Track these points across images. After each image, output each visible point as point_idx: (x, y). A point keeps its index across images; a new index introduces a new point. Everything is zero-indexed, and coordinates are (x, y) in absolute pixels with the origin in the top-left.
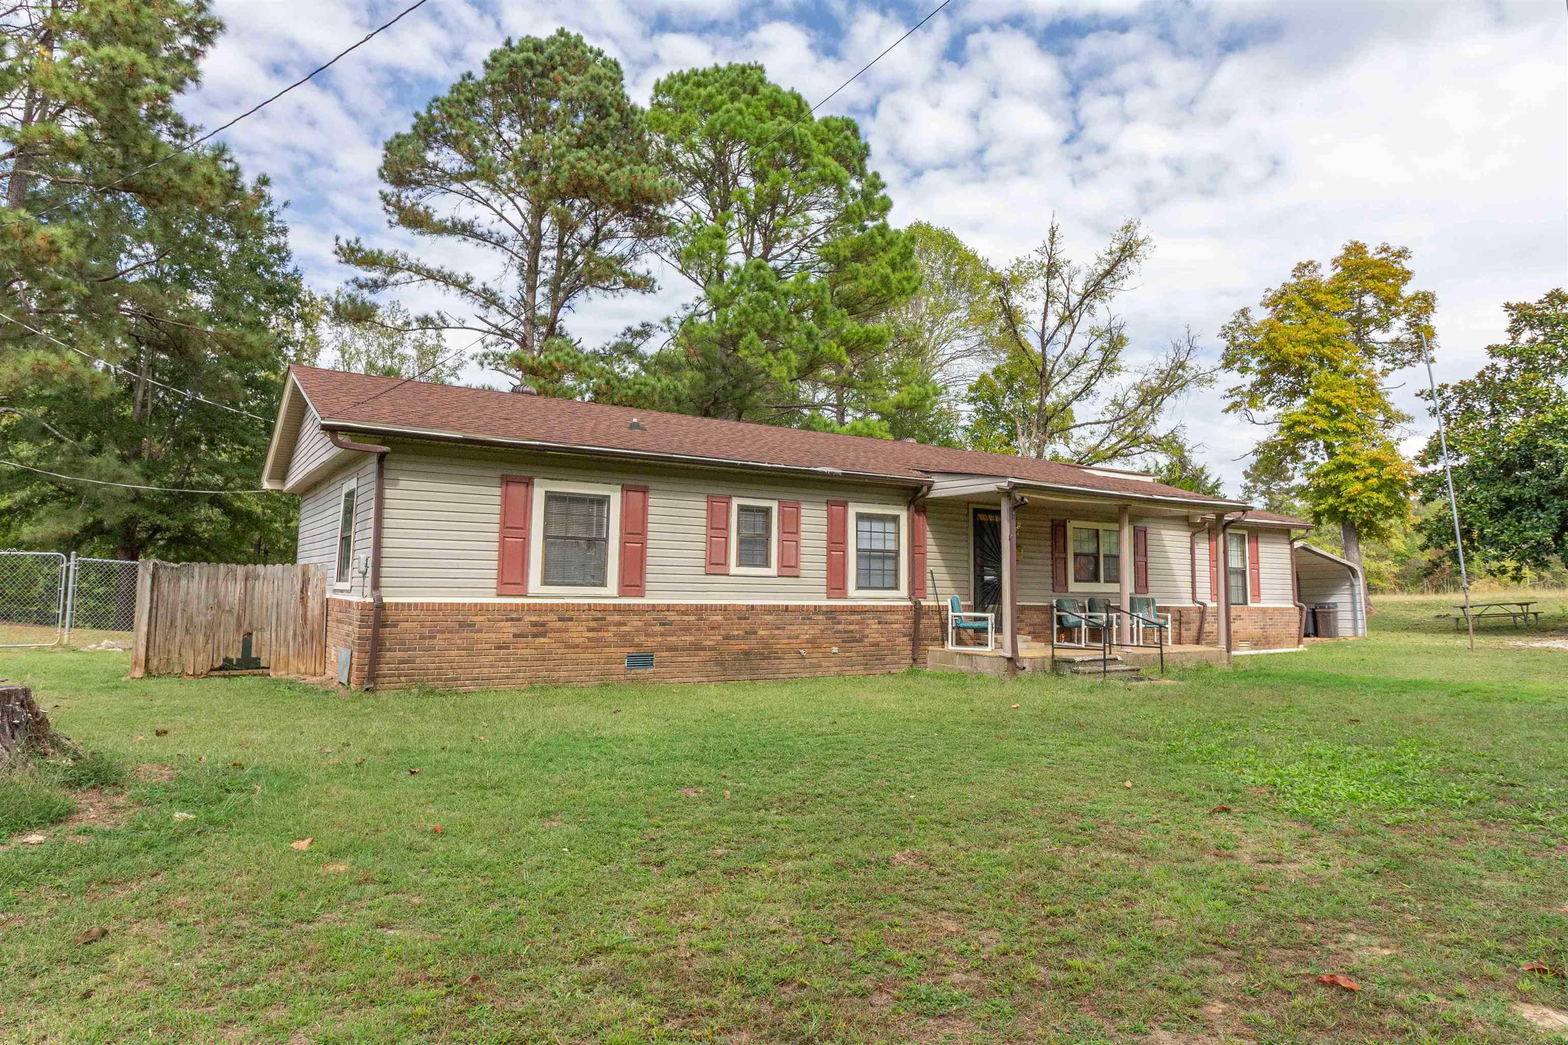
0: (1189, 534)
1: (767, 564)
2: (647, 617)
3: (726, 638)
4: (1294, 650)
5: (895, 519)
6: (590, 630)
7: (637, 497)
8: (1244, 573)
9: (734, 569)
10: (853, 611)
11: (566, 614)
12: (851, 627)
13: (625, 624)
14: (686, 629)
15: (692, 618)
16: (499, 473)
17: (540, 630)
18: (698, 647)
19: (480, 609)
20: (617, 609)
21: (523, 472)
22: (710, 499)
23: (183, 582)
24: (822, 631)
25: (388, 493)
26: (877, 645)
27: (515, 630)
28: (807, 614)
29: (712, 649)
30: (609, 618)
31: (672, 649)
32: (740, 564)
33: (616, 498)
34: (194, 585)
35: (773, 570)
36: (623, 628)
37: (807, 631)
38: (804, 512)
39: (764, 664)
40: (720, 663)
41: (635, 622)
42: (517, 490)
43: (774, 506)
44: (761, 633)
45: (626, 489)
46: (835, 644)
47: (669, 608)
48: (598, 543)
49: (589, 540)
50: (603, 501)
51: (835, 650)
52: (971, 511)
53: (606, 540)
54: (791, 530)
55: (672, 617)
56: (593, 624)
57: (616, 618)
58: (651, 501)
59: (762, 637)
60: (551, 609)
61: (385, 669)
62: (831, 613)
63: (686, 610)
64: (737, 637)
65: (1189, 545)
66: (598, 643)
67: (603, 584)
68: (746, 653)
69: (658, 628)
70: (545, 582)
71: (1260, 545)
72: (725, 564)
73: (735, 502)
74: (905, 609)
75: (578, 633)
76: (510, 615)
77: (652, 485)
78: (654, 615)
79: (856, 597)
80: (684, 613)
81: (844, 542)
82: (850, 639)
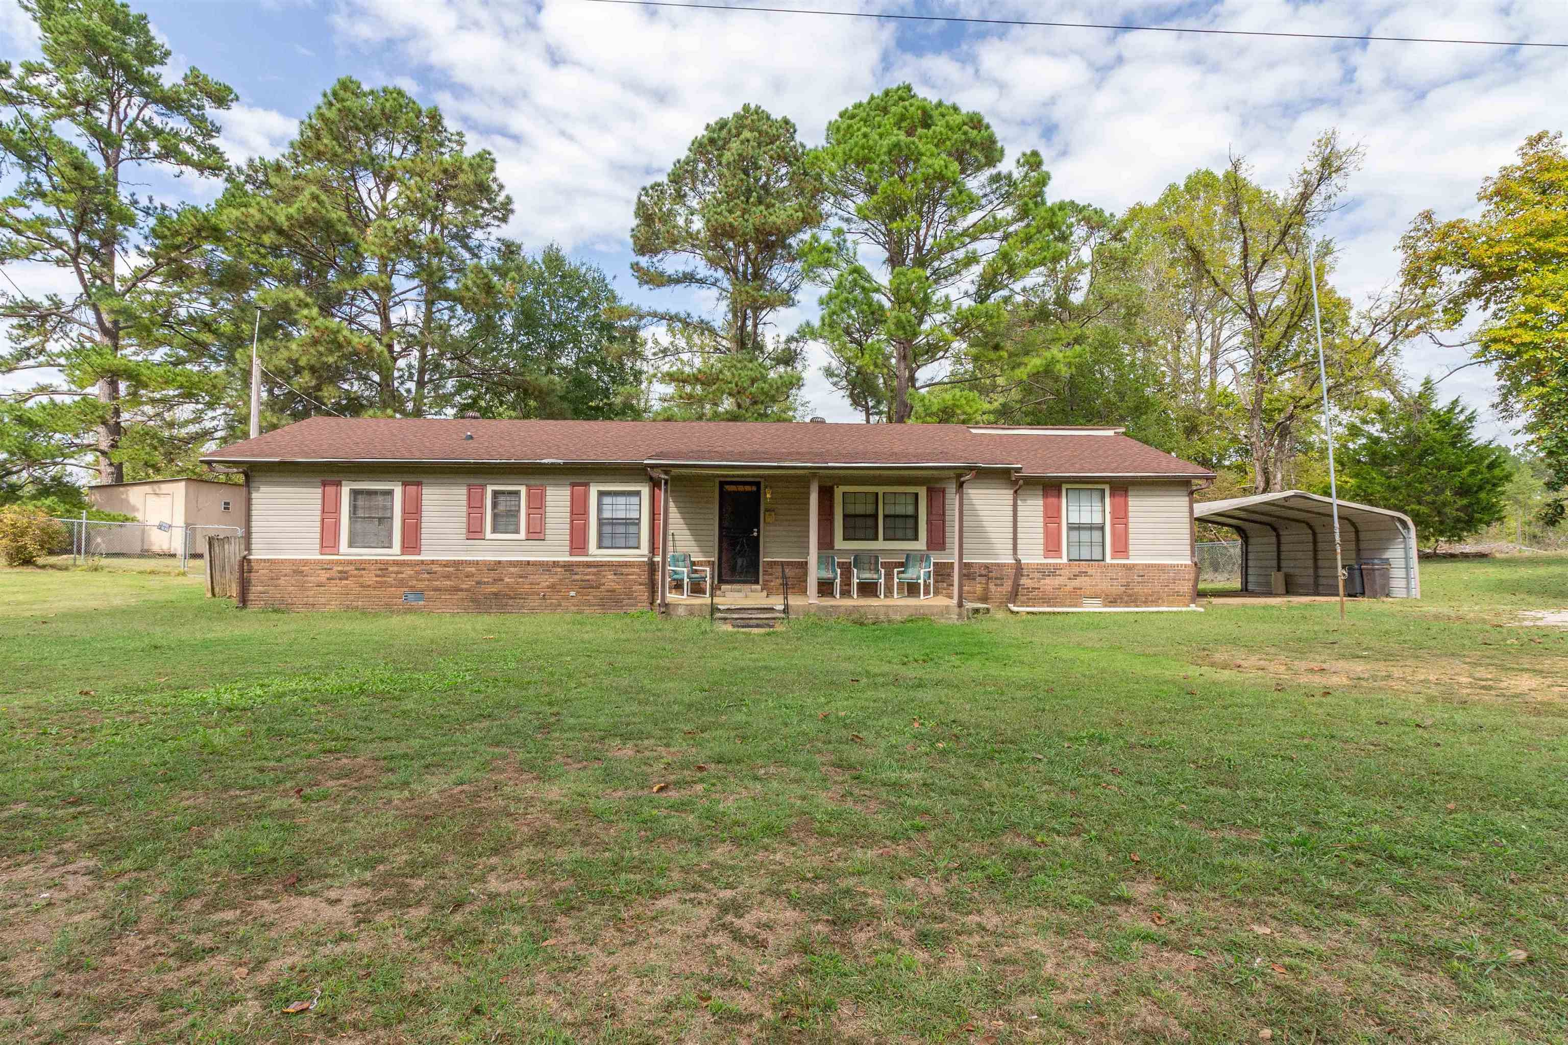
0: (1012, 492)
1: (517, 532)
2: (417, 568)
3: (478, 583)
4: (1184, 609)
5: (638, 493)
6: (377, 576)
7: (412, 489)
8: (1102, 528)
9: (489, 535)
10: (588, 565)
11: (361, 566)
12: (588, 577)
13: (402, 573)
14: (448, 577)
15: (451, 569)
16: (319, 480)
17: (344, 575)
18: (457, 589)
19: (306, 562)
20: (396, 563)
21: (335, 478)
22: (470, 487)
23: (226, 546)
24: (561, 580)
25: (254, 495)
26: (613, 591)
27: (328, 575)
28: (548, 567)
29: (467, 590)
30: (391, 569)
31: (436, 589)
32: (495, 530)
33: (398, 490)
34: (232, 548)
35: (522, 535)
36: (400, 576)
37: (545, 580)
38: (548, 493)
39: (511, 602)
40: (475, 600)
41: (408, 572)
42: (330, 490)
43: (523, 490)
44: (507, 580)
45: (405, 484)
46: (573, 590)
47: (433, 562)
48: (385, 520)
49: (380, 519)
50: (390, 493)
51: (572, 593)
52: (717, 485)
53: (391, 518)
54: (537, 505)
55: (435, 568)
56: (379, 572)
57: (395, 569)
58: (424, 491)
59: (508, 583)
60: (350, 563)
61: (251, 597)
62: (568, 567)
63: (447, 564)
64: (488, 583)
65: (1011, 502)
66: (381, 585)
67: (390, 547)
68: (495, 594)
69: (426, 576)
70: (351, 545)
71: (1130, 499)
72: (481, 531)
73: (490, 489)
74: (640, 565)
75: (370, 578)
76: (326, 566)
77: (425, 481)
78: (423, 567)
79: (595, 553)
80: (445, 566)
81: (585, 512)
82: (587, 586)
